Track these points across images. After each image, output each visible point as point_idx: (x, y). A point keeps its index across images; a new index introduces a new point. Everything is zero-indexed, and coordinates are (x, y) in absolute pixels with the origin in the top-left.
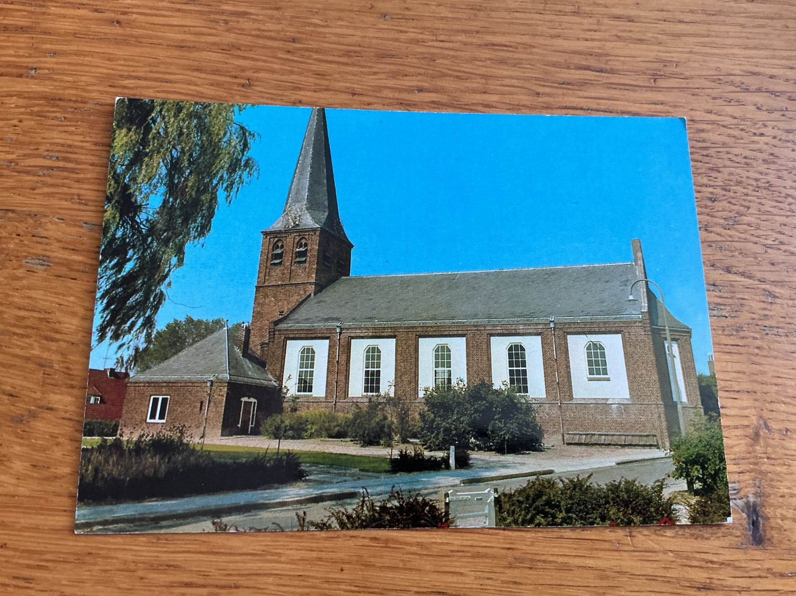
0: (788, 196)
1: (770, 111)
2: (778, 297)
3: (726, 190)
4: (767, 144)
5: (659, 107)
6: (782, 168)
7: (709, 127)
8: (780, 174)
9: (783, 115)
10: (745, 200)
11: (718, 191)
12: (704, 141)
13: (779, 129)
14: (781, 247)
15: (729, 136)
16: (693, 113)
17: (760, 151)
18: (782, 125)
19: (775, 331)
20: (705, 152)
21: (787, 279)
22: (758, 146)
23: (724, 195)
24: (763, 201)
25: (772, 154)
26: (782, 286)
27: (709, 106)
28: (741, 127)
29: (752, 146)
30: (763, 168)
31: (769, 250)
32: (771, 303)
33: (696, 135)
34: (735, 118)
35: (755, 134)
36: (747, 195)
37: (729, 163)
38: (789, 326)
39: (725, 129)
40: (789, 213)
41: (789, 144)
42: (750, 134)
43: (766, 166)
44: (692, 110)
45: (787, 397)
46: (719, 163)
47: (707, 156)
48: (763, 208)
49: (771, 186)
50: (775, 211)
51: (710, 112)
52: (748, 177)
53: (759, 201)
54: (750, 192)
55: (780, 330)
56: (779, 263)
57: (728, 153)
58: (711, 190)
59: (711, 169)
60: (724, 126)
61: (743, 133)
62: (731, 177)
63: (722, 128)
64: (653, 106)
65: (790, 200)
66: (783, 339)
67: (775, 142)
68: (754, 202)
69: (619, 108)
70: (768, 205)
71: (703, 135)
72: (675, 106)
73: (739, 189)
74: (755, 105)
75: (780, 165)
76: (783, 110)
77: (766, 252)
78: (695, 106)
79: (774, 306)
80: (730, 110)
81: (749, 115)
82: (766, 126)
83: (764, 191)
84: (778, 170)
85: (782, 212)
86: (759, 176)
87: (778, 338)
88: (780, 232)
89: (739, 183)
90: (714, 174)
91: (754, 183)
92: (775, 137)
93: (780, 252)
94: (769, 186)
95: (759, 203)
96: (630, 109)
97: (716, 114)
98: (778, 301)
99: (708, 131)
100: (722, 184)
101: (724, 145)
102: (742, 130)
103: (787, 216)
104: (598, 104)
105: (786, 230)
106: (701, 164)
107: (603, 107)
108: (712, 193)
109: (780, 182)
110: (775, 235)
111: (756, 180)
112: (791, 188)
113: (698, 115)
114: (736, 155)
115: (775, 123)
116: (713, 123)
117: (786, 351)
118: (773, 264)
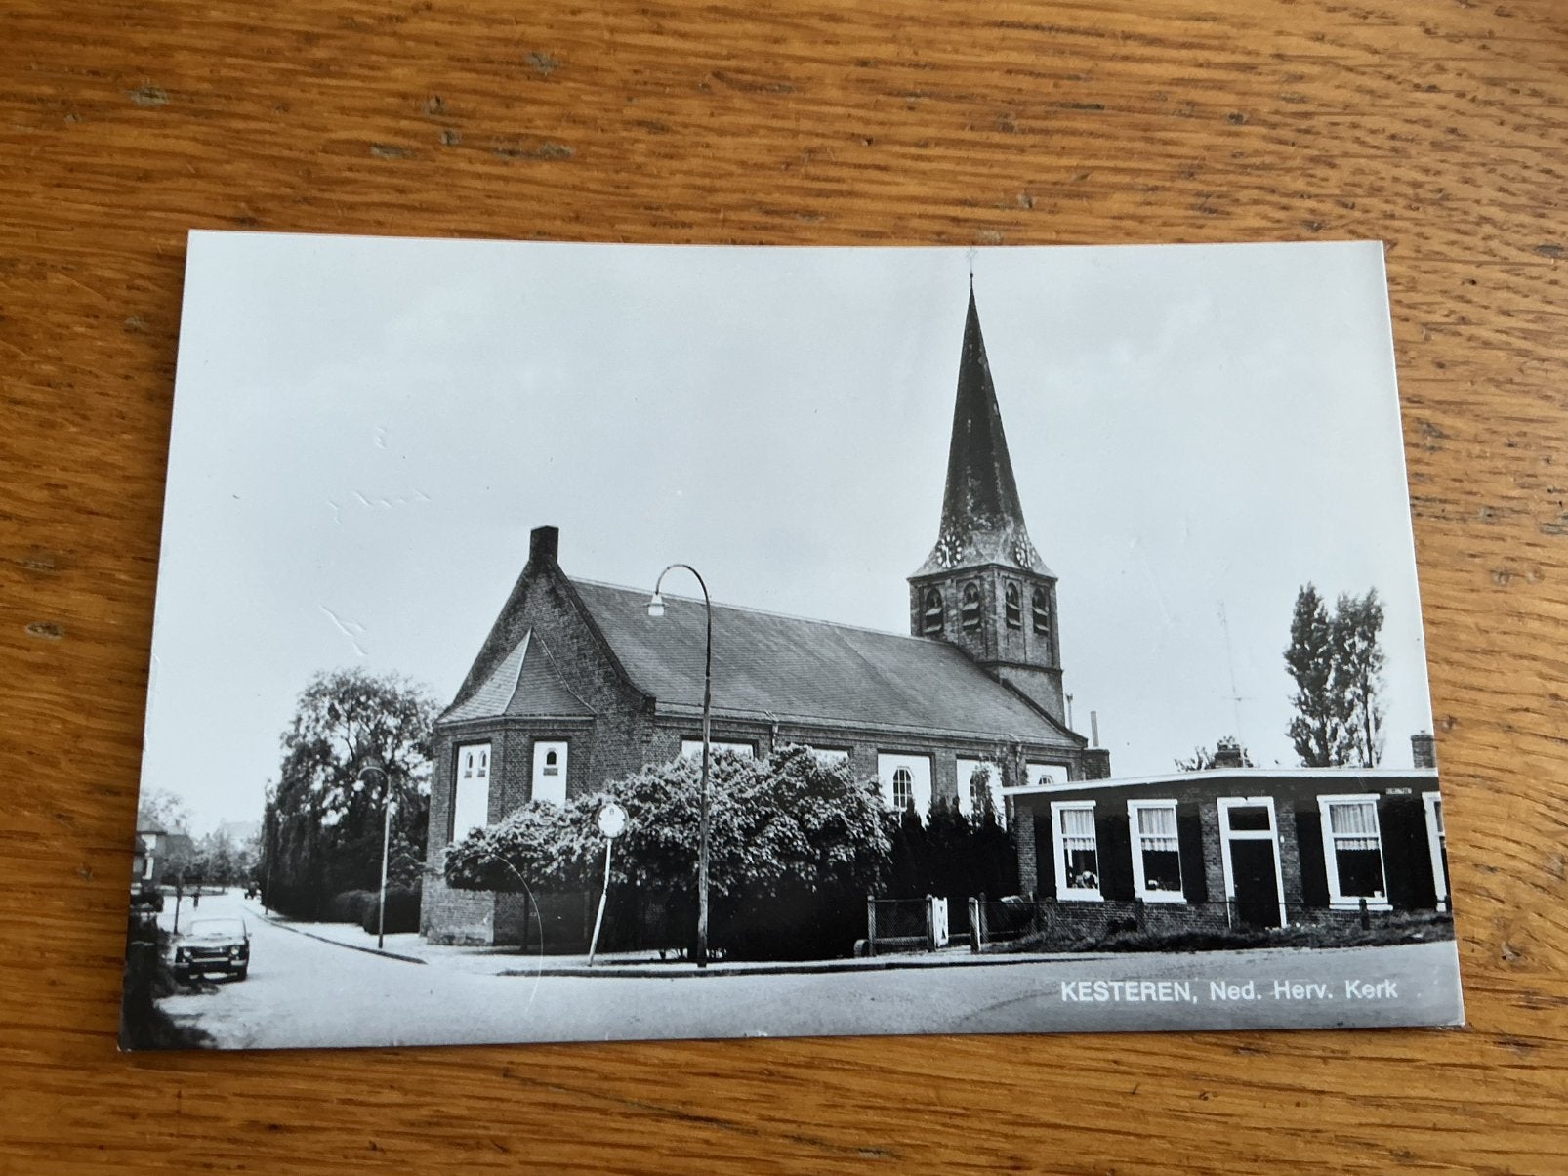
0: (1484, 220)
1: (1454, 38)
2: (1447, 437)
3: (1345, 206)
4: (1442, 108)
5: (1207, 27)
6: (1474, 160)
7: (1316, 70)
8: (1469, 173)
9: (1484, 47)
10: (1387, 228)
11: (1327, 207)
12: (1303, 100)
13: (1472, 77)
14: (1462, 329)
15: (1360, 89)
16: (1281, 40)
17: (1427, 123)
18: (1480, 69)
19: (1437, 508)
20: (1304, 124)
21: (1472, 398)
22: (1423, 113)
23: (1341, 217)
24: (1427, 230)
25: (1453, 131)
26: (1460, 414)
27: (1317, 27)
28: (1390, 71)
29: (1412, 113)
30: (1431, 159)
31: (1435, 336)
32: (1432, 448)
33: (1286, 87)
34: (1375, 52)
35: (1417, 87)
36: (1392, 216)
37: (1355, 148)
38: (1471, 498)
39: (1352, 76)
40: (1486, 258)
41: (1492, 111)
42: (1406, 86)
43: (1439, 156)
44: (1280, 33)
45: (1456, 650)
46: (1334, 147)
47: (1307, 131)
48: (1426, 247)
49: (1447, 198)
50: (1454, 252)
51: (1320, 38)
52: (1396, 179)
53: (1418, 229)
54: (1399, 210)
55: (1449, 507)
56: (1455, 364)
57: (1355, 126)
58: (1311, 204)
59: (1314, 160)
60: (1350, 70)
61: (1392, 86)
62: (1358, 179)
63: (1344, 74)
64: (1193, 25)
65: (1487, 229)
66: (1455, 526)
67: (1462, 104)
68: (1406, 231)
69: (1118, 29)
70: (1438, 240)
71: (1301, 88)
72: (1244, 26)
73: (1376, 204)
74: (1422, 24)
75: (1472, 154)
76: (1480, 37)
77: (1427, 339)
78: (1287, 26)
79: (1437, 456)
80: (1363, 34)
81: (1405, 47)
82: (1441, 69)
83: (1431, 210)
84: (1464, 165)
85: (1468, 255)
86: (1420, 177)
87: (1442, 525)
88: (1461, 298)
89: (1375, 191)
90: (1321, 171)
91: (1409, 191)
92: (1461, 95)
93: (1458, 339)
94: (1443, 198)
95: (1420, 235)
96: (1142, 30)
97: (1332, 42)
98: (1448, 444)
99: (1312, 79)
100: (1337, 192)
101: (1347, 108)
102: (1390, 77)
103: (1480, 264)
104: (1074, 18)
105: (1473, 293)
106: (1291, 149)
107: (1084, 25)
108: (1313, 211)
109: (1467, 191)
110: (1451, 304)
111: (1416, 185)
112: (1492, 202)
113: (1293, 45)
114: (1373, 132)
115: (1463, 65)
116: (1326, 61)
117: (1461, 553)
118: (1441, 366)
